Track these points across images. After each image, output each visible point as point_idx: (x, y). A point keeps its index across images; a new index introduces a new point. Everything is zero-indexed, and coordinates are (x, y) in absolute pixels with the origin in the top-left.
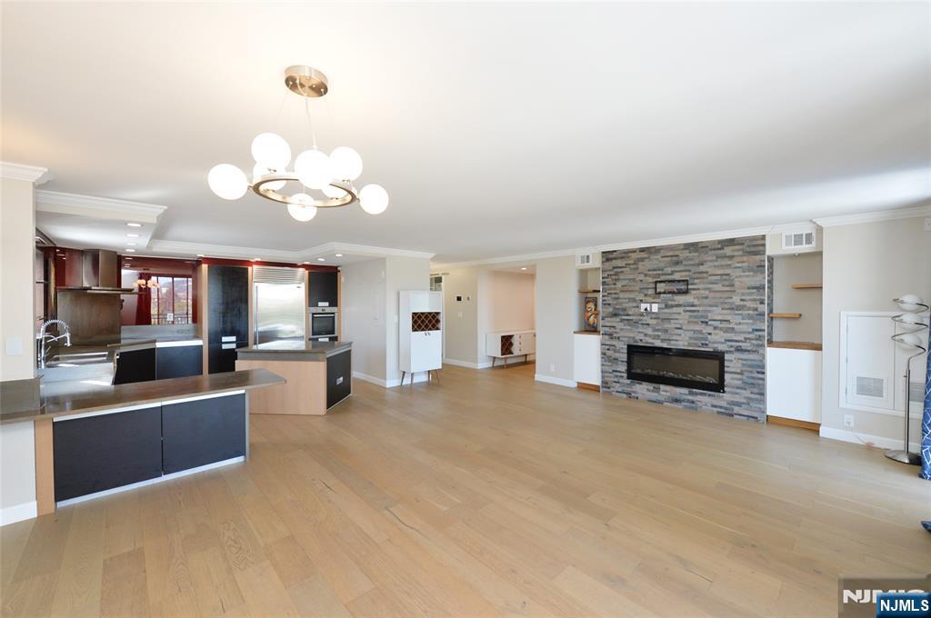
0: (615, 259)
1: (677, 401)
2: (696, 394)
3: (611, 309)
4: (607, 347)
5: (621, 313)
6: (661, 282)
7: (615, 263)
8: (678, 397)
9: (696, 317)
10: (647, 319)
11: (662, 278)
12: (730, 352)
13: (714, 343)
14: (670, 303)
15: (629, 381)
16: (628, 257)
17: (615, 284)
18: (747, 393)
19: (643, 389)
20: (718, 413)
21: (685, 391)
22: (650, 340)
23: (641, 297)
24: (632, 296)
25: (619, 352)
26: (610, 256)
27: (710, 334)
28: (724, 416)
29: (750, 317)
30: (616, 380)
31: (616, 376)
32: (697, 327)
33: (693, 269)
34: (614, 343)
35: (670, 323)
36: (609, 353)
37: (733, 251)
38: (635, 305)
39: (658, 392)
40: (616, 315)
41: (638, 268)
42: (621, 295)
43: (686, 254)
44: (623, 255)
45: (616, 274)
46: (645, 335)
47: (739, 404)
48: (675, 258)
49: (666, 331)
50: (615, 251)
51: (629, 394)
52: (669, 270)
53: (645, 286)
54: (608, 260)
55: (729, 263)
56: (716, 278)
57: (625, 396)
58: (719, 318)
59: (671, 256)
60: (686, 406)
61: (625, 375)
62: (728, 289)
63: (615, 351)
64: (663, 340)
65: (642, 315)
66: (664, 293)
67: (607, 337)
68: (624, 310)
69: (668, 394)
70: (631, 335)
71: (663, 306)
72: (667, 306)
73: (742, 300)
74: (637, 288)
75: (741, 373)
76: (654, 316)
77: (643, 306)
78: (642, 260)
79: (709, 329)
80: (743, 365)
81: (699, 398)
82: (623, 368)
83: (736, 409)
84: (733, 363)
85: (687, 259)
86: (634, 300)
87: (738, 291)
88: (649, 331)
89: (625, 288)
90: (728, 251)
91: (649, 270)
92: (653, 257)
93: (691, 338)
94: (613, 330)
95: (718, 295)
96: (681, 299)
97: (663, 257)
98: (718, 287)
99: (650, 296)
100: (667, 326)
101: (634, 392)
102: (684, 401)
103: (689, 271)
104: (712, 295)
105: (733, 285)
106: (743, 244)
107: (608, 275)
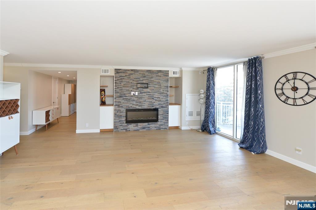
0: (121, 72)
1: (144, 128)
2: (150, 124)
3: (119, 94)
4: (117, 111)
5: (123, 96)
6: (139, 83)
7: (120, 74)
8: (144, 127)
9: (150, 97)
10: (133, 98)
11: (139, 82)
12: (160, 108)
13: (155, 105)
14: (142, 91)
15: (126, 124)
16: (126, 72)
17: (121, 84)
18: (164, 121)
19: (132, 126)
20: (157, 129)
21: (146, 124)
22: (134, 106)
23: (131, 89)
24: (128, 89)
25: (122, 113)
26: (119, 71)
27: (154, 102)
28: (158, 130)
29: (165, 96)
30: (121, 125)
31: (121, 123)
32: (151, 100)
33: (150, 79)
34: (120, 109)
35: (141, 99)
36: (118, 114)
37: (161, 74)
38: (129, 92)
39: (138, 126)
40: (121, 97)
41: (130, 78)
42: (123, 88)
43: (147, 74)
44: (124, 71)
45: (121, 79)
46: (133, 104)
47: (162, 125)
48: (143, 75)
49: (140, 102)
50: (121, 69)
51: (126, 129)
52: (141, 79)
53: (133, 85)
54: (118, 73)
55: (160, 78)
56: (156, 83)
57: (124, 131)
58: (157, 97)
59: (143, 74)
60: (147, 130)
61: (125, 122)
62: (159, 87)
63: (120, 112)
64: (139, 106)
65: (132, 96)
66: (140, 88)
67: (117, 107)
68: (125, 94)
69: (141, 126)
70: (127, 105)
71: (140, 93)
72: (141, 93)
73: (163, 91)
74: (130, 86)
75: (163, 115)
76: (136, 97)
77: (132, 93)
78: (132, 74)
79: (154, 101)
80: (163, 112)
81: (151, 125)
82: (124, 119)
83: (161, 127)
84: (161, 112)
85: (148, 75)
86: (128, 90)
87: (162, 88)
88: (134, 103)
89: (126, 85)
90: (159, 74)
91: (135, 79)
92: (136, 73)
93: (148, 104)
94: (119, 103)
95: (157, 89)
96: (145, 90)
97: (139, 74)
98: (157, 86)
99: (135, 89)
100: (141, 100)
101: (128, 128)
102: (146, 128)
103: (148, 80)
104: (155, 89)
105: (160, 86)
106: (163, 72)
107: (118, 79)
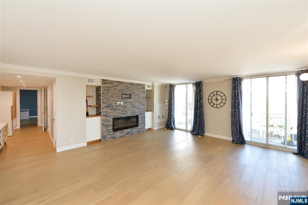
0: (107, 83)
1: (128, 133)
2: (133, 129)
3: (106, 105)
4: (105, 121)
5: (110, 106)
6: (124, 94)
7: (107, 85)
8: (128, 132)
9: (132, 106)
10: (119, 108)
11: (124, 93)
12: (139, 115)
13: (136, 113)
14: (126, 101)
15: (113, 133)
16: (113, 84)
17: (108, 94)
18: (142, 125)
19: (118, 134)
20: (137, 133)
21: (130, 129)
22: (120, 115)
23: (117, 99)
24: (114, 99)
25: (110, 122)
26: (106, 82)
27: (135, 110)
28: (139, 133)
29: (143, 105)
30: (108, 134)
31: (109, 132)
32: (133, 109)
33: (132, 91)
34: (107, 118)
35: (126, 108)
36: (105, 123)
37: (140, 87)
38: (115, 102)
39: (123, 133)
40: (108, 107)
41: (116, 89)
42: (110, 99)
43: (129, 86)
44: (111, 82)
45: (108, 90)
46: (119, 113)
47: (141, 129)
48: (127, 87)
49: (125, 111)
50: (108, 80)
51: (113, 138)
52: (126, 90)
53: (118, 95)
54: (105, 83)
55: (139, 90)
56: (137, 94)
57: (112, 139)
58: (137, 106)
59: (126, 86)
60: (130, 134)
61: (112, 130)
62: (138, 97)
63: (108, 122)
64: (124, 114)
65: (118, 106)
66: (124, 98)
67: (104, 117)
68: (112, 104)
69: (126, 132)
70: (114, 114)
71: (124, 103)
72: (125, 103)
73: (141, 100)
74: (116, 96)
75: (141, 120)
76: (121, 106)
77: (118, 103)
78: (118, 85)
79: (135, 109)
80: (142, 118)
81: (134, 130)
82: (111, 128)
83: (141, 130)
84: (140, 118)
85: (130, 87)
86: (115, 101)
87: (141, 98)
88: (120, 112)
89: (112, 96)
90: (139, 87)
91: (120, 90)
92: (121, 85)
93: (131, 112)
94: (107, 113)
95: (137, 99)
96: (129, 100)
97: (124, 86)
98: (137, 97)
99: (120, 99)
100: (125, 109)
101: (115, 136)
102: (130, 133)
103: (131, 91)
104: (136, 99)
105: (140, 96)
106: (141, 86)
107: (105, 90)
